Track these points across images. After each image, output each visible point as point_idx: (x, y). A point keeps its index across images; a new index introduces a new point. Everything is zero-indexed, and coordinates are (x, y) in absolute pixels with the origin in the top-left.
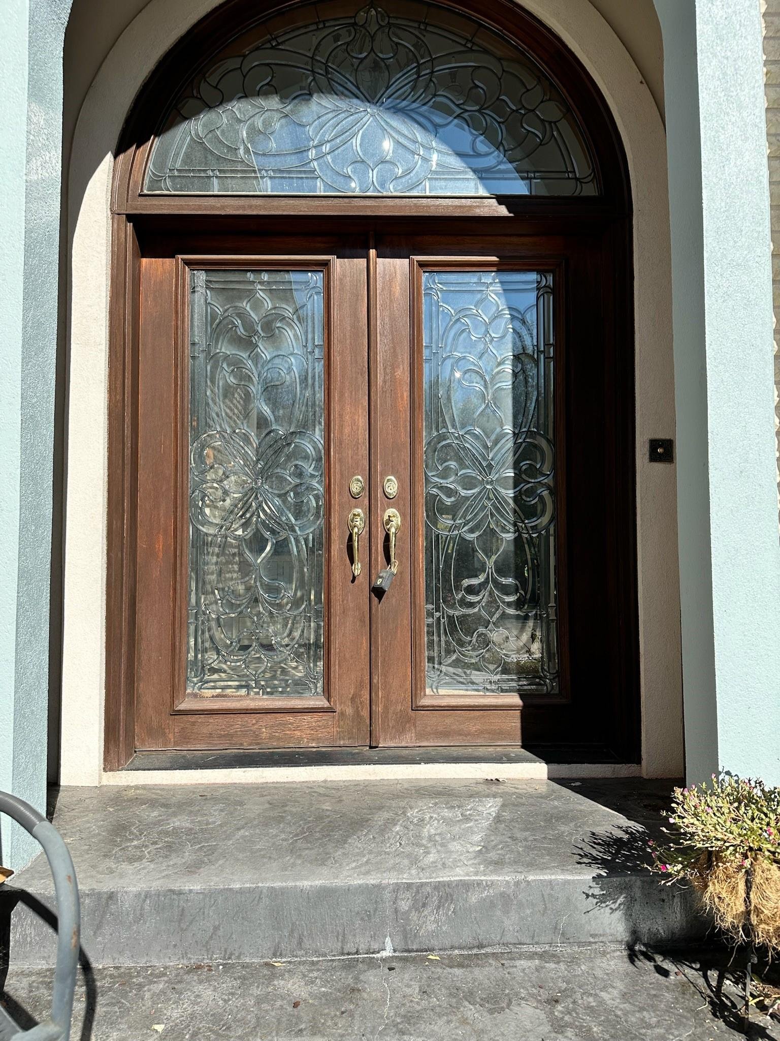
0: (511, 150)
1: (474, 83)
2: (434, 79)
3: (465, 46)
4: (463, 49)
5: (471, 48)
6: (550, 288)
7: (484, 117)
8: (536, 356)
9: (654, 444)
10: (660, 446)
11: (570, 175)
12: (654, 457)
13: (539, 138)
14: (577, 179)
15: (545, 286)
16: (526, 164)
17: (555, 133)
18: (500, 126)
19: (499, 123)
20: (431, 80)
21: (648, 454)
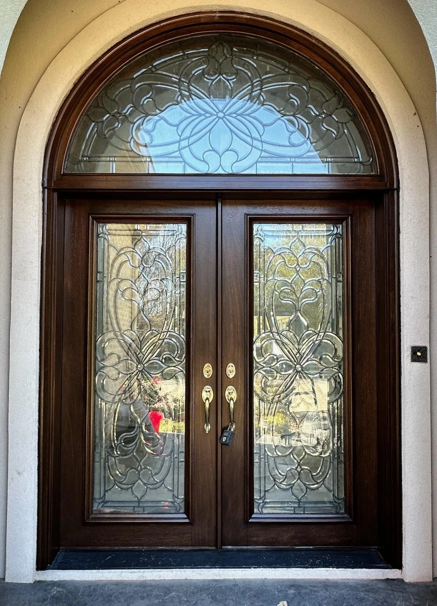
0: (315, 142)
1: (290, 96)
2: (262, 94)
3: (284, 70)
4: (283, 72)
5: (288, 72)
6: (340, 234)
7: (297, 120)
8: (330, 281)
9: (415, 350)
10: (419, 351)
11: (356, 160)
12: (415, 358)
13: (335, 134)
14: (361, 162)
15: (337, 234)
16: (325, 152)
17: (346, 131)
18: (307, 126)
19: (307, 124)
20: (260, 94)
21: (410, 356)
